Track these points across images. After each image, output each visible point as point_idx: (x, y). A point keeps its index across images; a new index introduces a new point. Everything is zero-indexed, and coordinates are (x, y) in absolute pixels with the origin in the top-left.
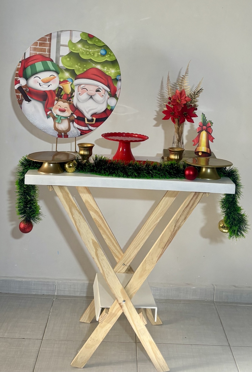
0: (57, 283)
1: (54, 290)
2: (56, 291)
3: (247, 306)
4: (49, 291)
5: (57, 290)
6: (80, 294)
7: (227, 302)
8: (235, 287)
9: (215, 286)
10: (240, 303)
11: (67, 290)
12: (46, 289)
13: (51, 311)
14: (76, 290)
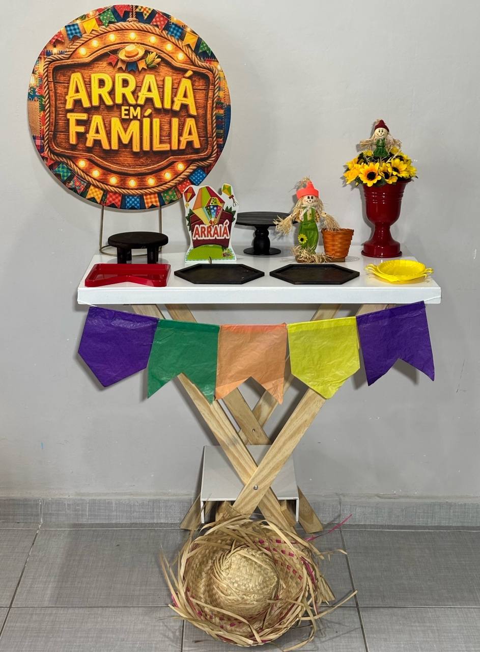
0: (43, 501)
1: (37, 515)
2: (42, 515)
3: (401, 532)
4: (29, 517)
5: (44, 514)
6: (88, 519)
7: (365, 526)
8: (378, 496)
9: (341, 496)
10: (389, 527)
11: (63, 514)
12: (22, 512)
13: (30, 554)
14: (80, 513)
